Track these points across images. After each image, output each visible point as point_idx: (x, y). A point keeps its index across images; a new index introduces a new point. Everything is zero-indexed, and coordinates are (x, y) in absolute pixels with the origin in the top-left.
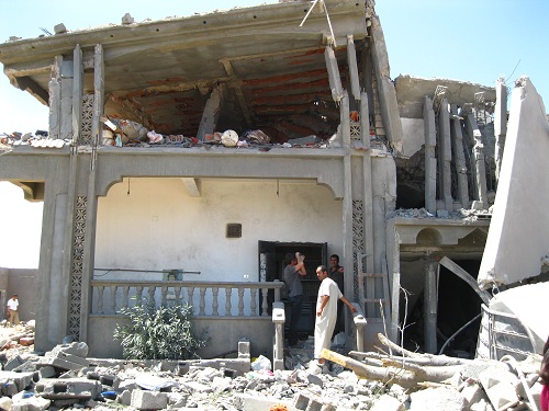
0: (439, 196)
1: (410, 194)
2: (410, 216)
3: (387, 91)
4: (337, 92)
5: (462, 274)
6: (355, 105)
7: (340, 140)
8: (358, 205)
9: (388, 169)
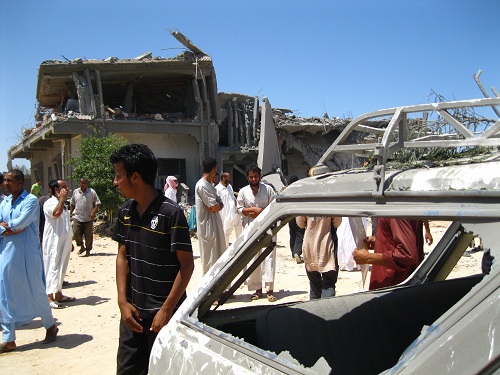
0: (234, 142)
1: (224, 142)
2: (226, 150)
3: (216, 99)
4: (198, 98)
5: (241, 171)
6: (205, 104)
7: (199, 118)
8: (206, 144)
9: (216, 130)
